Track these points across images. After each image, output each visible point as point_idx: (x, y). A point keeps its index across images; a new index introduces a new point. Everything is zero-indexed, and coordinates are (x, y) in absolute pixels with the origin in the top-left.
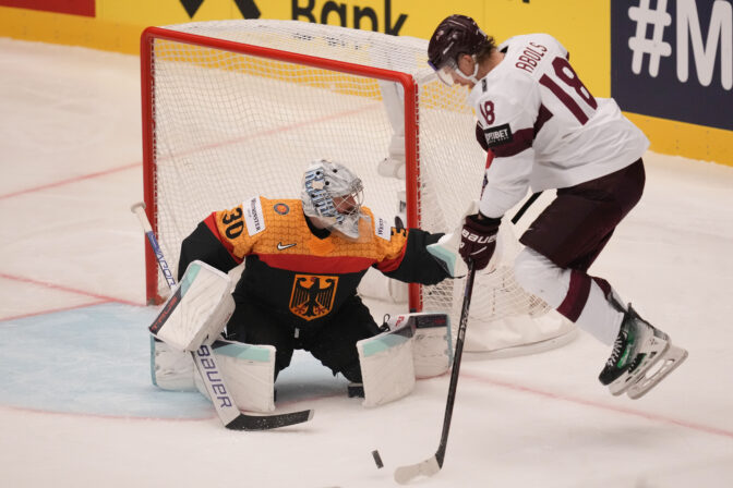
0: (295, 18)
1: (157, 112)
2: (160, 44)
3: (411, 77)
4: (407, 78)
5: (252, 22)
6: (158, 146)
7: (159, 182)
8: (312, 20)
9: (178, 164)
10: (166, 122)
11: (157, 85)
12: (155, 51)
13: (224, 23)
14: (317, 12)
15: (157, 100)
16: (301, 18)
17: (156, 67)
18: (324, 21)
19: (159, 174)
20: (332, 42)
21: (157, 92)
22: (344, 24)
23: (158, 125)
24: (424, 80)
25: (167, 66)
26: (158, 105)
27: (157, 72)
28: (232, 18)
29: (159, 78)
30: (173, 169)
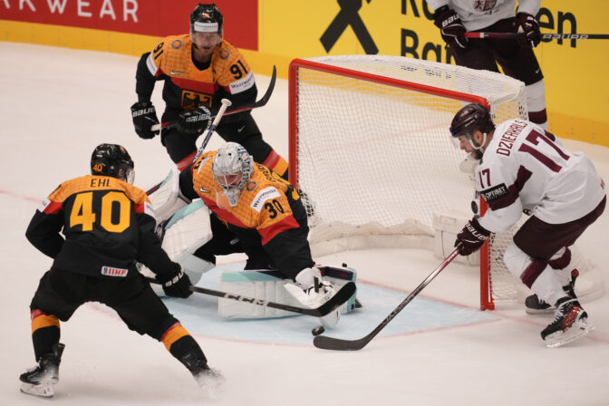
0: (403, 54)
1: (300, 121)
2: (302, 71)
3: (485, 100)
4: (483, 101)
5: (371, 57)
6: (300, 146)
7: (300, 173)
8: (416, 56)
9: (314, 160)
10: (306, 129)
11: (301, 101)
12: (300, 76)
13: (350, 57)
14: (419, 51)
15: (300, 112)
16: (408, 54)
17: (300, 88)
18: (425, 57)
19: (300, 167)
20: (429, 73)
21: (300, 106)
22: (439, 60)
23: (300, 130)
24: (495, 102)
25: (308, 87)
26: (300, 116)
27: (300, 92)
28: (357, 53)
29: (301, 97)
30: (310, 163)
